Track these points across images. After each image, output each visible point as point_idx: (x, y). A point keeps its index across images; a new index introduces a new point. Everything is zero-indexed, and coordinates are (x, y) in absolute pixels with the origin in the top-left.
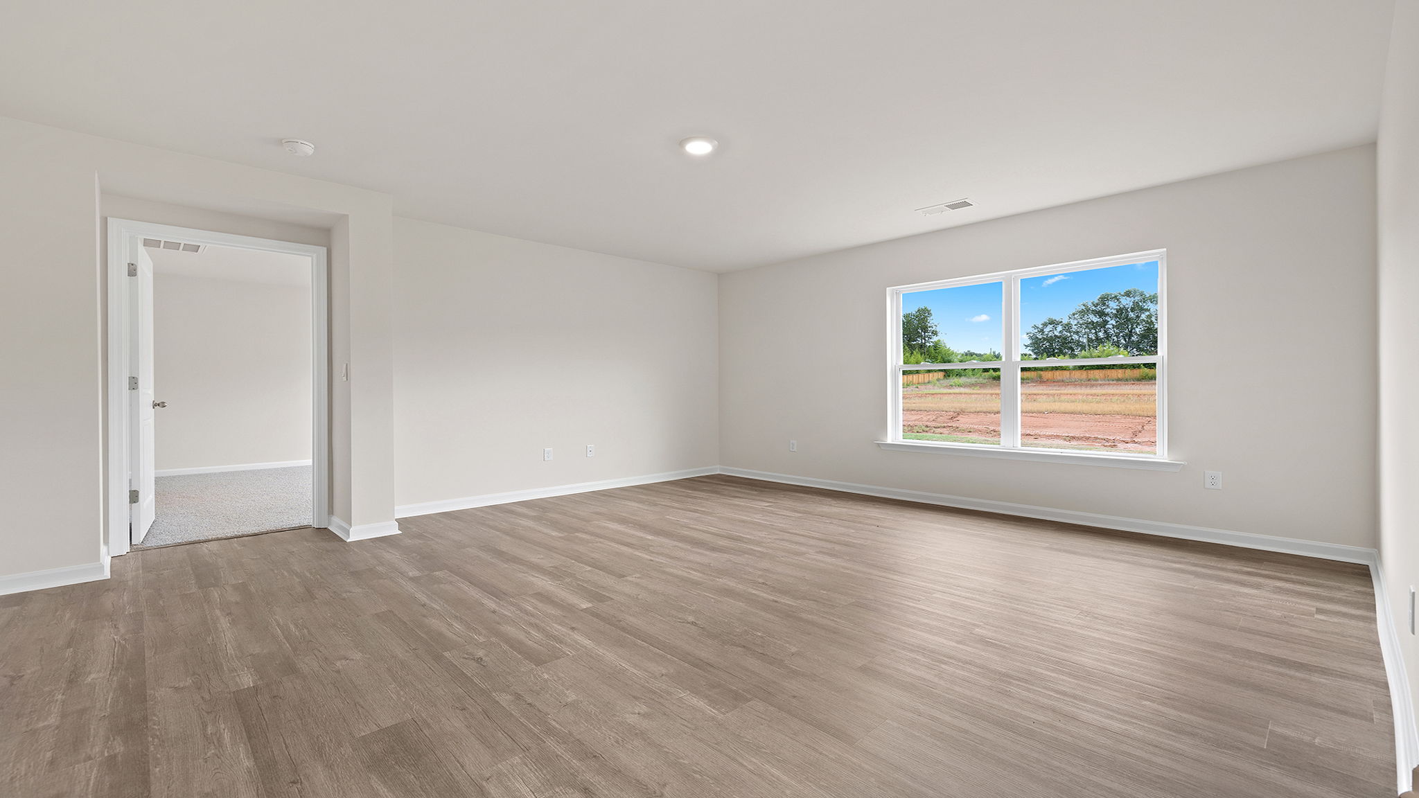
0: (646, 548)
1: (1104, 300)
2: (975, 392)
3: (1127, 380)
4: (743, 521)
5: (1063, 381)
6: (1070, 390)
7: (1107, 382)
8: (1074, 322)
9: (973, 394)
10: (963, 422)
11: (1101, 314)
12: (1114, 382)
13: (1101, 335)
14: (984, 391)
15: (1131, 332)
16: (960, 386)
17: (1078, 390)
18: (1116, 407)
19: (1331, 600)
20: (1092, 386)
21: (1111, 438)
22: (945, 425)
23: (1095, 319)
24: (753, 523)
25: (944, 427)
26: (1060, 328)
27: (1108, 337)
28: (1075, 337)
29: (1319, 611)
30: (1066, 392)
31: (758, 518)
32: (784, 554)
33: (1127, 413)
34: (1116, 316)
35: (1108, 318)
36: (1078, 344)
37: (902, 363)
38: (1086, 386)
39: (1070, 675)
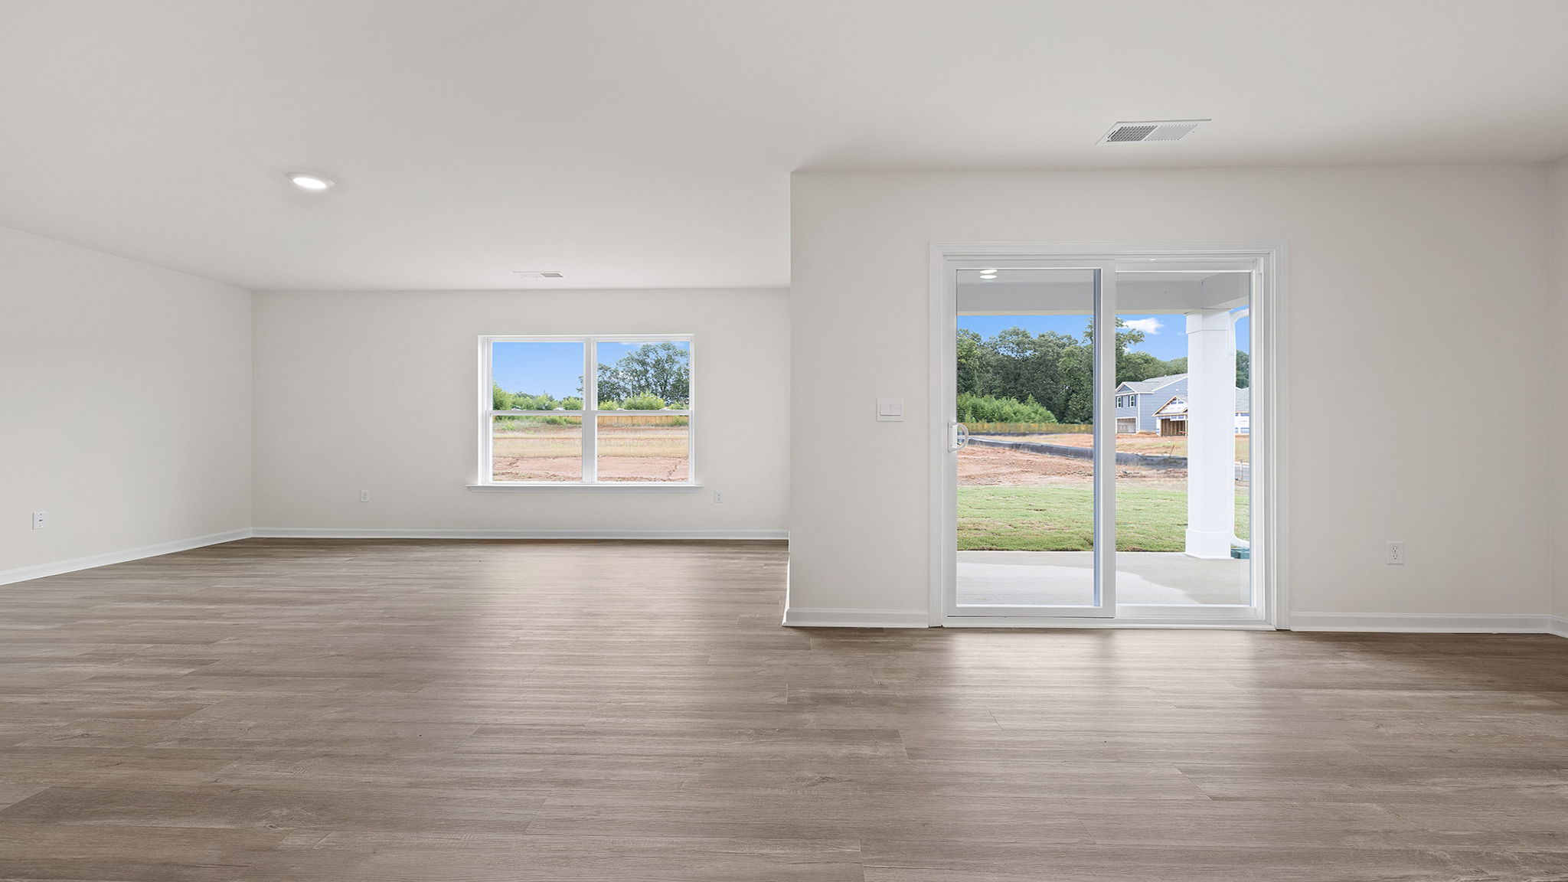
0: (217, 616)
1: (646, 351)
2: (530, 436)
3: (663, 426)
4: (329, 577)
5: (611, 426)
6: (619, 434)
7: (648, 427)
8: (620, 369)
9: (529, 438)
10: (523, 467)
11: (643, 363)
12: (654, 427)
13: (643, 382)
14: (541, 436)
15: (666, 382)
16: (513, 430)
17: (624, 435)
18: (656, 450)
19: (771, 559)
20: (636, 430)
21: (653, 477)
22: (504, 471)
23: (639, 368)
24: (339, 576)
25: (503, 474)
26: (608, 374)
27: (648, 385)
28: (622, 384)
29: (766, 565)
30: (615, 436)
31: (344, 571)
32: (398, 594)
33: (665, 455)
34: (654, 366)
35: (649, 368)
36: (625, 390)
37: (491, 408)
38: (632, 430)
39: (645, 618)
